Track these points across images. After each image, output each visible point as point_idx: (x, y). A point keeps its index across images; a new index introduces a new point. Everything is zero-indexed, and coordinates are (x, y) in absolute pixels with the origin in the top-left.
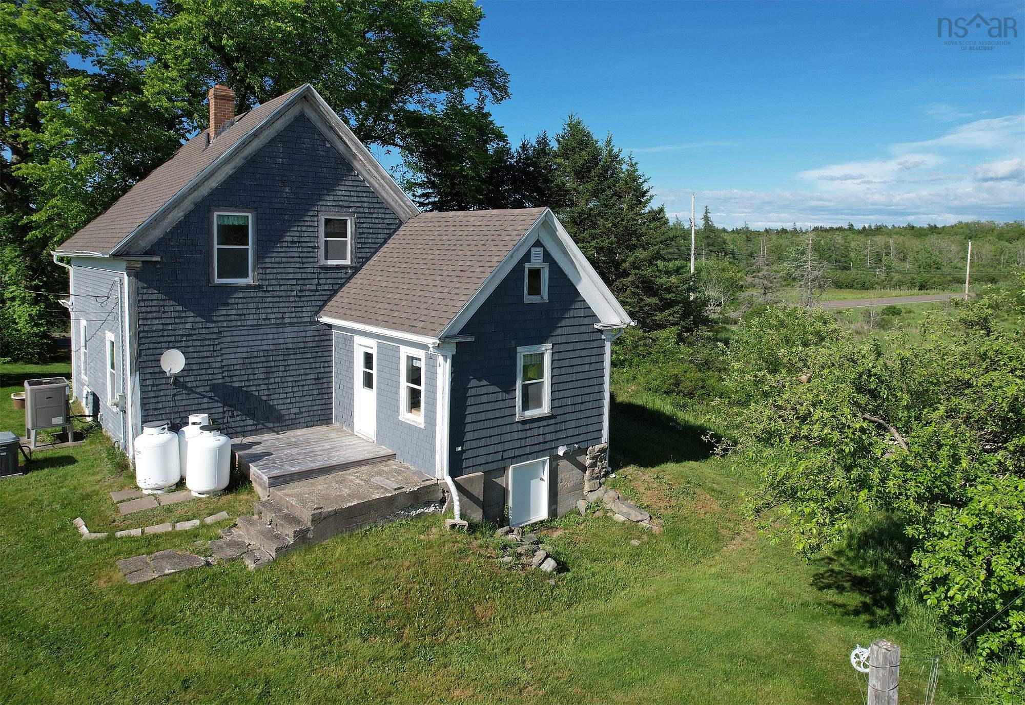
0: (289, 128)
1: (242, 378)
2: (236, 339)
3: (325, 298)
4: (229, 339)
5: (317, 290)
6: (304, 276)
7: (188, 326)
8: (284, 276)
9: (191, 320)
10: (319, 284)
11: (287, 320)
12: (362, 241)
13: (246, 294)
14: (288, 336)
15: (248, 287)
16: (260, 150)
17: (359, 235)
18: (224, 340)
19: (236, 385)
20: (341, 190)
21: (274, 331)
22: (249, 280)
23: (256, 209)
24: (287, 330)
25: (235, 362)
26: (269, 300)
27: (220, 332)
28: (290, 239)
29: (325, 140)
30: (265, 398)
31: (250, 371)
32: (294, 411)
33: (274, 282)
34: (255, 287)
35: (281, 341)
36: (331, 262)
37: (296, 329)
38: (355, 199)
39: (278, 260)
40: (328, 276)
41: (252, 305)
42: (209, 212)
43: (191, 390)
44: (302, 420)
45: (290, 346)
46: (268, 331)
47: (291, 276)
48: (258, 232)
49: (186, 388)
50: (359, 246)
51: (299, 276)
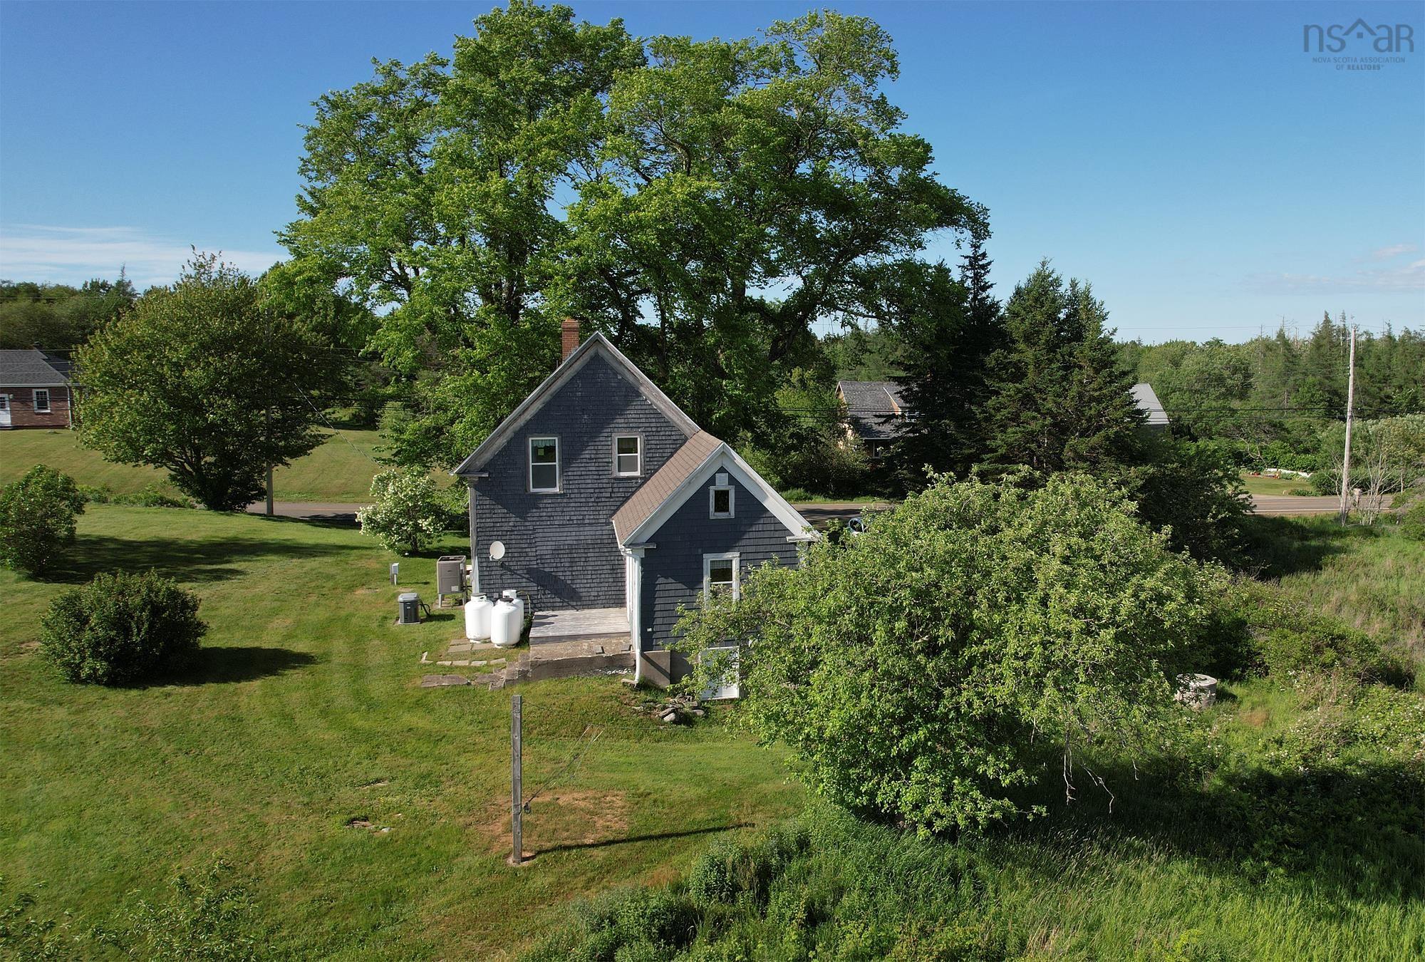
0: (587, 366)
1: (551, 565)
2: (548, 535)
3: (618, 504)
4: (541, 535)
5: (611, 497)
6: (601, 485)
7: (511, 524)
8: (584, 486)
9: (513, 519)
10: (612, 492)
11: (587, 521)
12: (650, 455)
13: (554, 501)
14: (588, 533)
15: (555, 495)
16: (564, 387)
17: (646, 451)
18: (537, 535)
19: (547, 570)
20: (631, 413)
21: (576, 529)
22: (557, 490)
23: (561, 434)
24: (586, 529)
25: (546, 552)
26: (572, 505)
27: (534, 529)
28: (588, 456)
29: (616, 373)
30: (569, 582)
31: (558, 560)
32: (593, 594)
33: (576, 491)
34: (561, 495)
35: (582, 538)
36: (623, 474)
37: (594, 528)
38: (643, 420)
39: (579, 473)
40: (621, 485)
41: (558, 509)
42: (525, 438)
43: (513, 572)
44: (600, 602)
45: (589, 542)
46: (571, 529)
47: (589, 486)
48: (562, 452)
49: (510, 570)
50: (648, 460)
51: (596, 486)
